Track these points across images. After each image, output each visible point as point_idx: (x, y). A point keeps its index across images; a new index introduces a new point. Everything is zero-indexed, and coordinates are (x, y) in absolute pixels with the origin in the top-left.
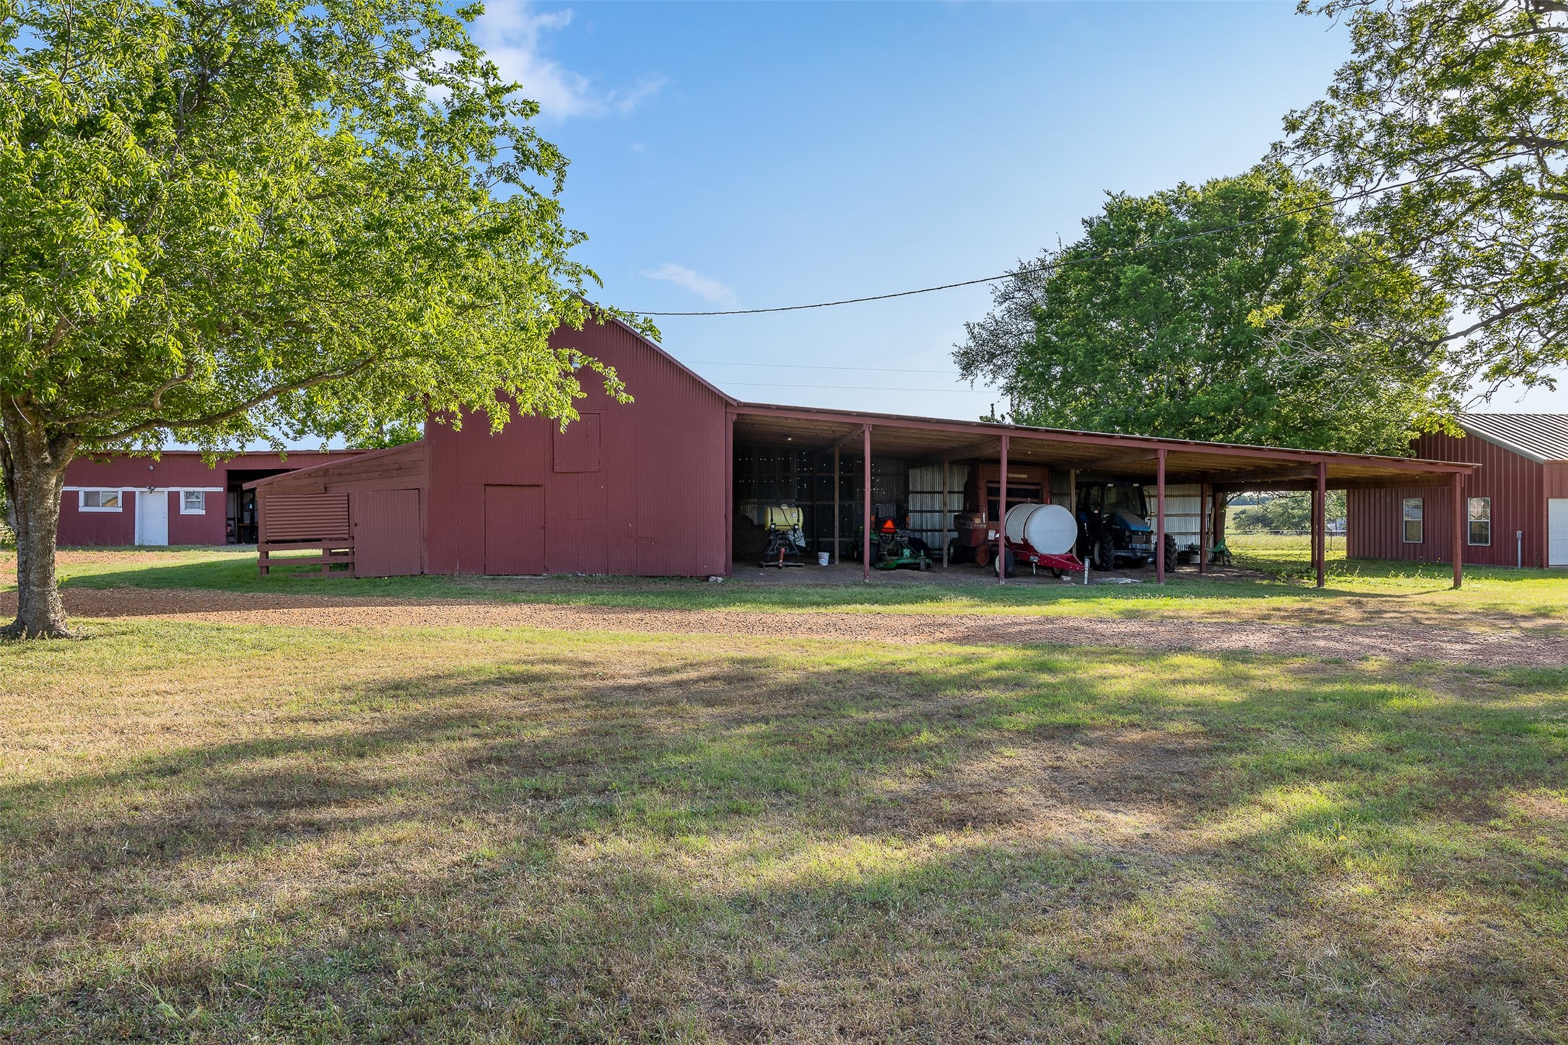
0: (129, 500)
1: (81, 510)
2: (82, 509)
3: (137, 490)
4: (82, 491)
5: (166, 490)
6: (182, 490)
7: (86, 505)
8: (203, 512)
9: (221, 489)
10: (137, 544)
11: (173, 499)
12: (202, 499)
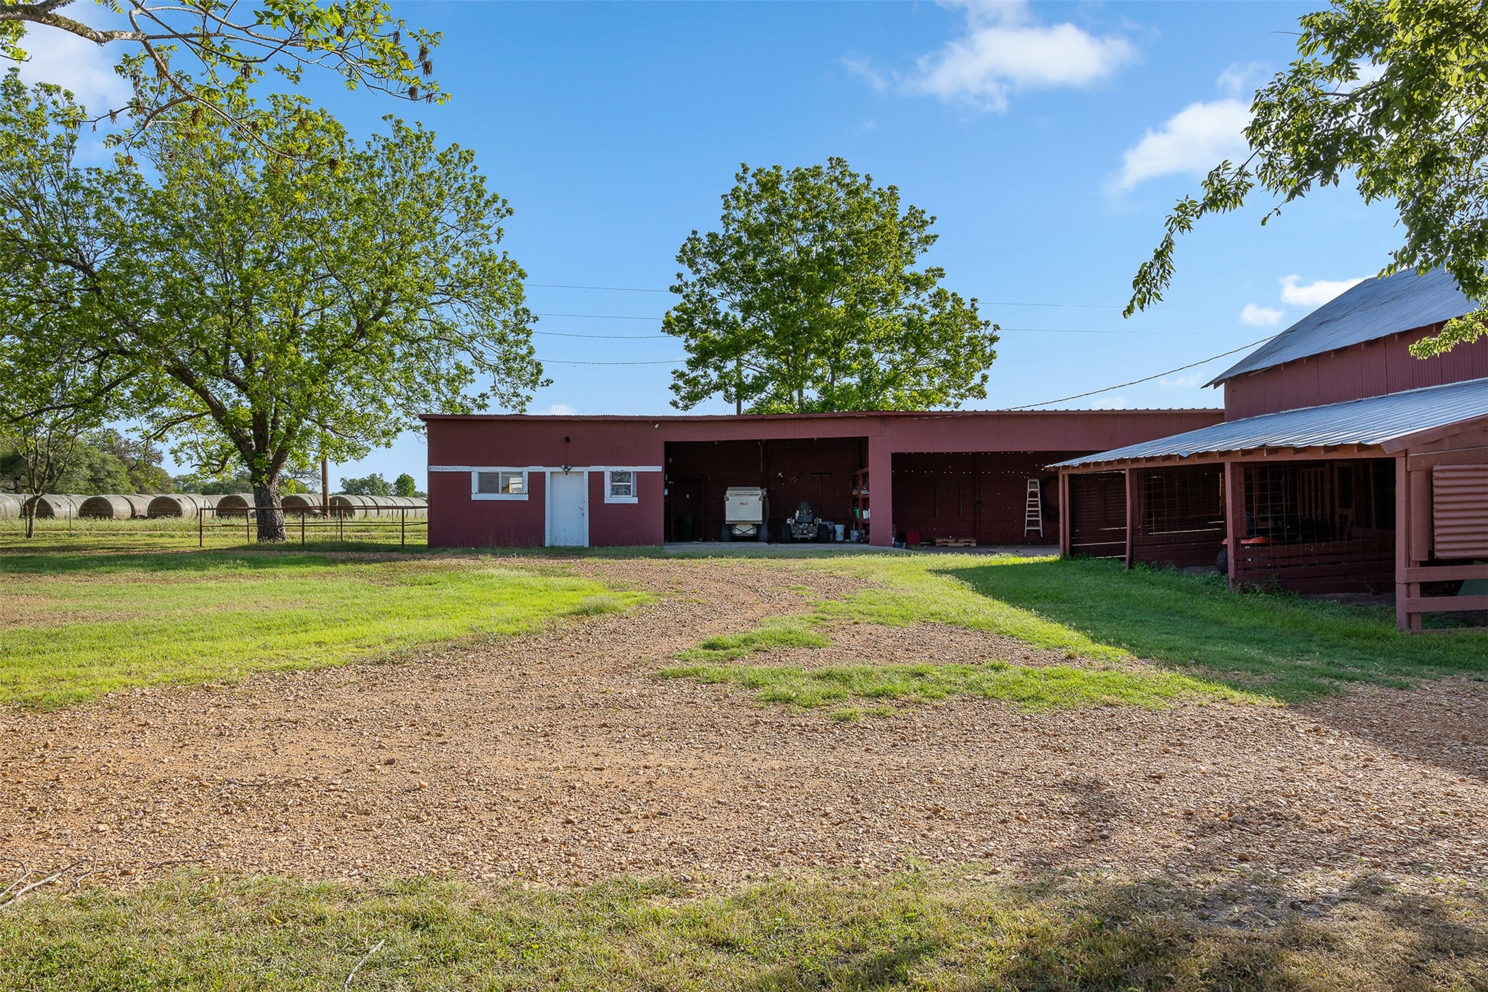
0: (537, 484)
1: (474, 497)
2: (476, 496)
3: (548, 470)
4: (475, 471)
5: (586, 470)
6: (608, 470)
7: (481, 491)
8: (635, 500)
9: (659, 469)
10: (547, 544)
11: (596, 482)
12: (632, 483)
